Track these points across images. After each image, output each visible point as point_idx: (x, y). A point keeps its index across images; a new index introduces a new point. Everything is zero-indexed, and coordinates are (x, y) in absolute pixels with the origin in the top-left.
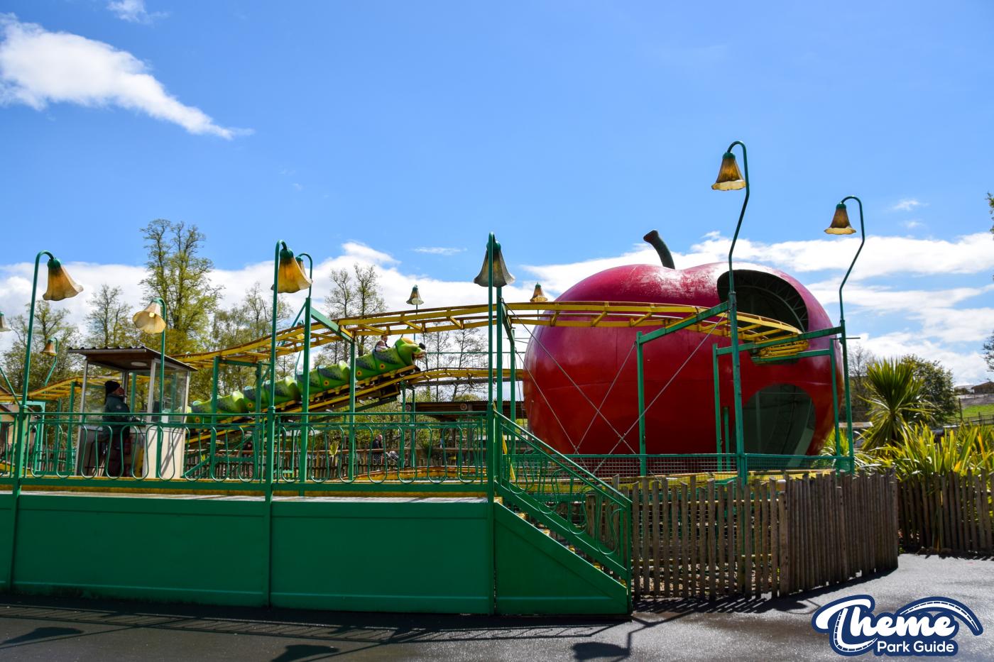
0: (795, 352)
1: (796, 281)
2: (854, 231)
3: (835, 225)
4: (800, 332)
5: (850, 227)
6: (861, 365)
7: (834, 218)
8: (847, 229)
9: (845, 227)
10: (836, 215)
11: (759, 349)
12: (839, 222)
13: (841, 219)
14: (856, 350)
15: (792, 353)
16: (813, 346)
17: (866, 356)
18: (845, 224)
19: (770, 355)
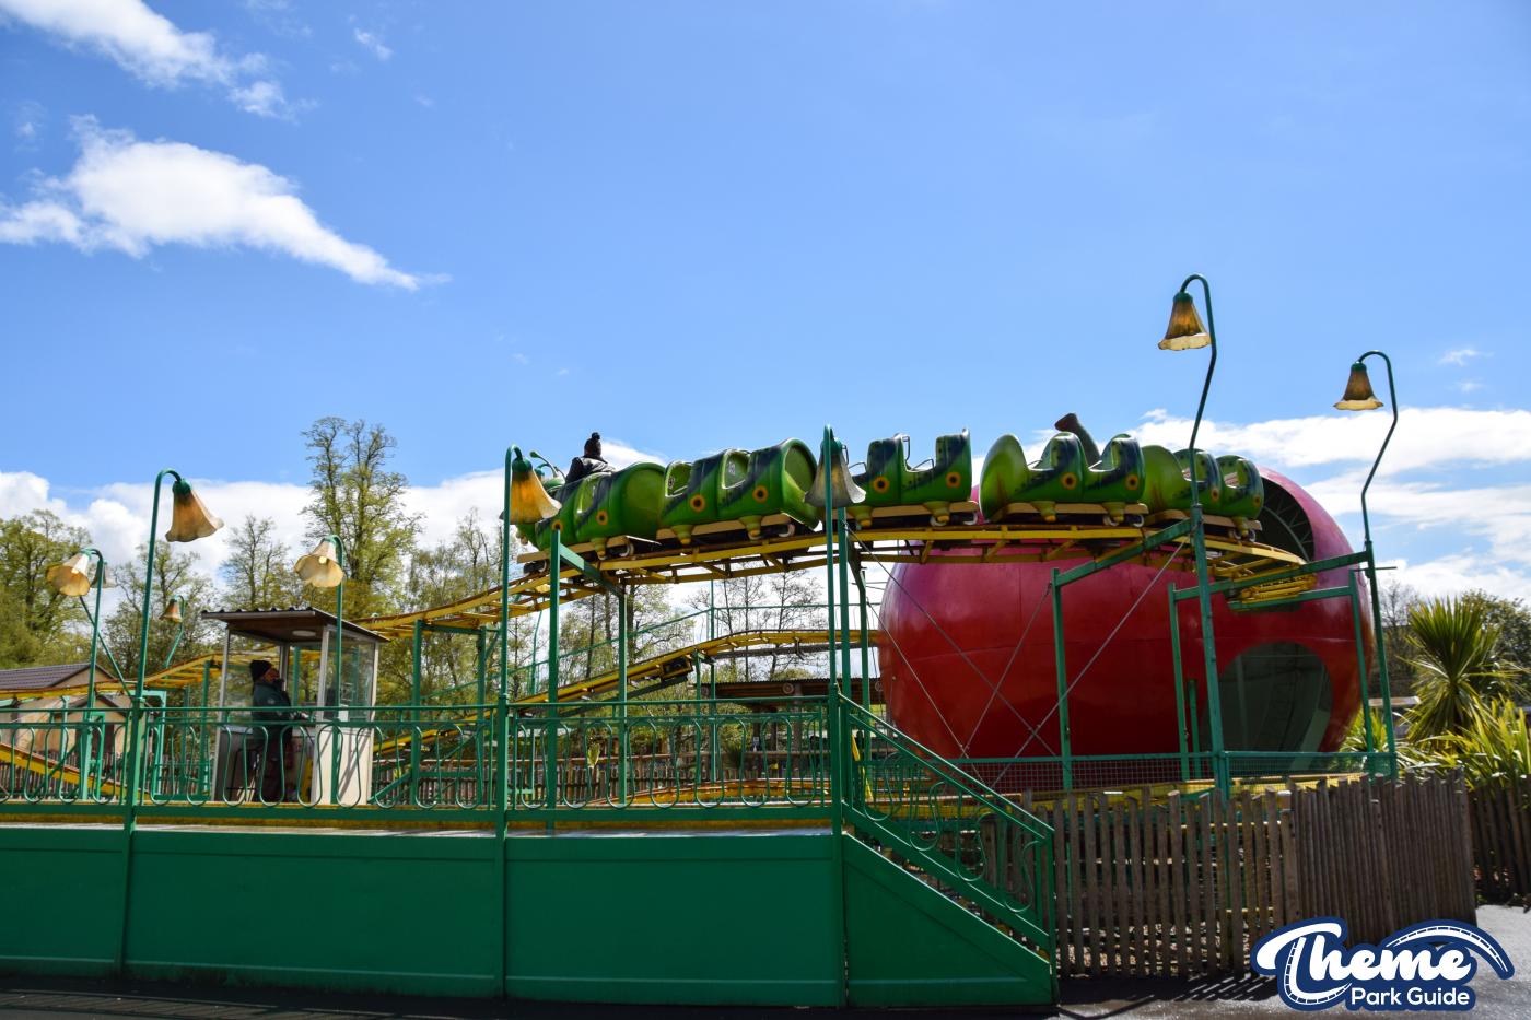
0: (1296, 593)
1: (1291, 483)
2: (1380, 405)
3: (1349, 396)
4: (1302, 562)
5: (1375, 398)
6: (1397, 608)
7: (1349, 385)
8: (1370, 402)
9: (1366, 399)
10: (1351, 381)
11: (1238, 590)
12: (1355, 391)
13: (1359, 387)
14: (1388, 586)
15: (1290, 593)
16: (1323, 582)
17: (1405, 594)
18: (1367, 394)
19: (1257, 598)
